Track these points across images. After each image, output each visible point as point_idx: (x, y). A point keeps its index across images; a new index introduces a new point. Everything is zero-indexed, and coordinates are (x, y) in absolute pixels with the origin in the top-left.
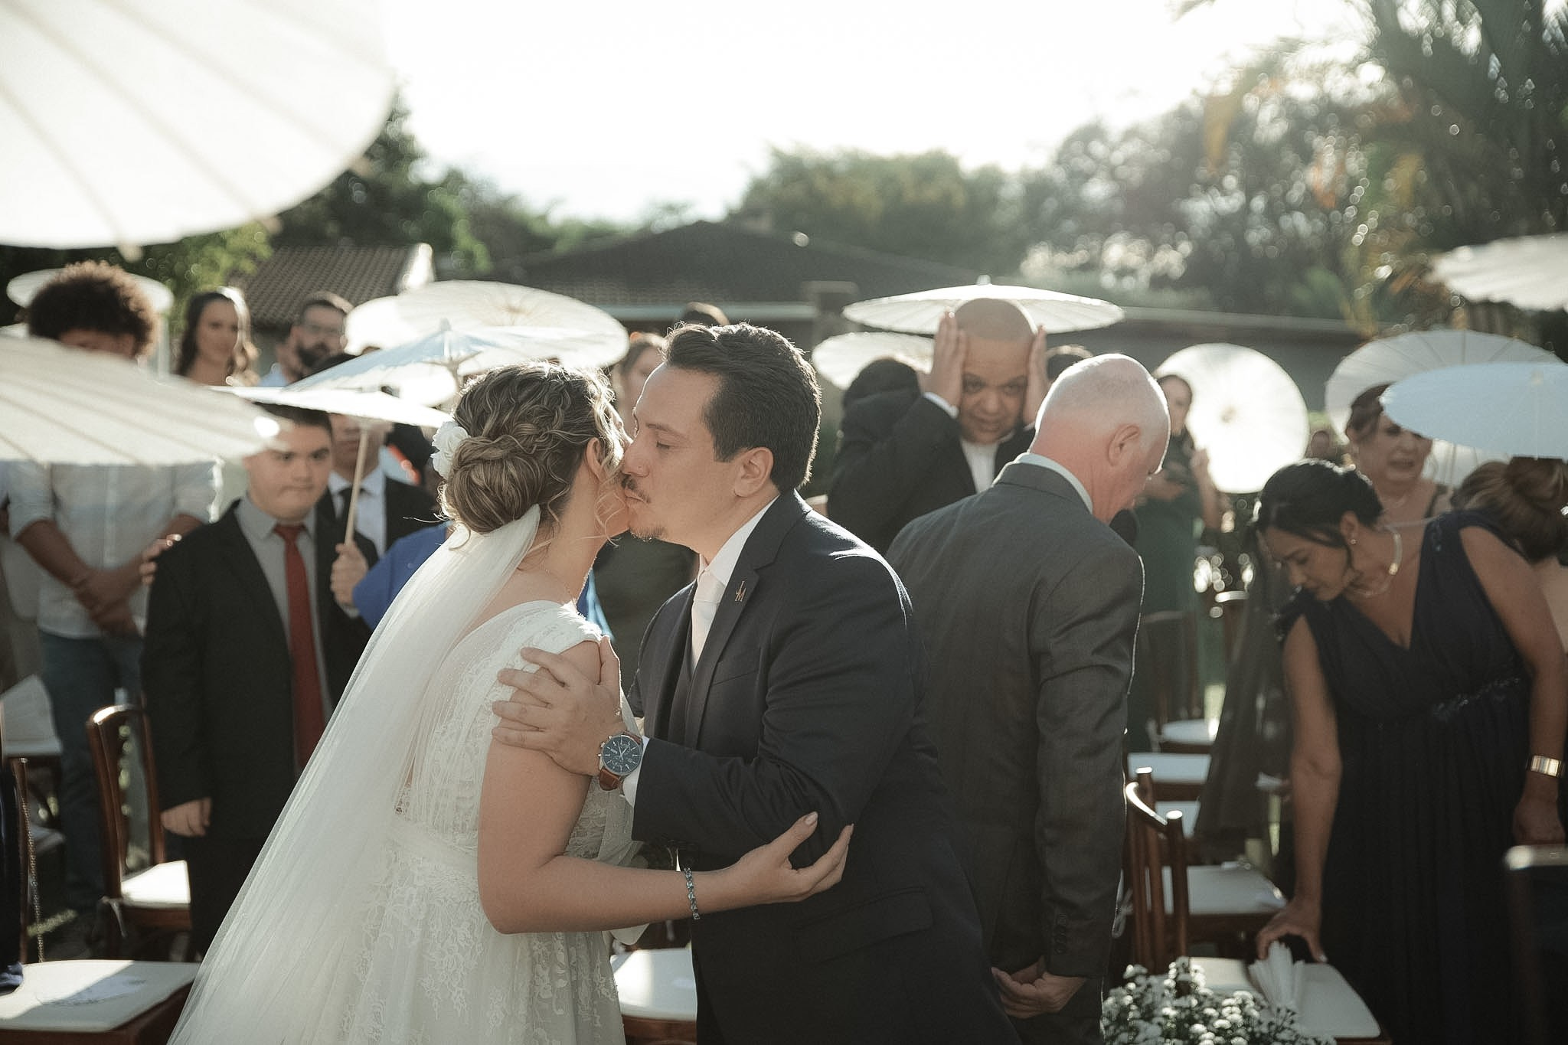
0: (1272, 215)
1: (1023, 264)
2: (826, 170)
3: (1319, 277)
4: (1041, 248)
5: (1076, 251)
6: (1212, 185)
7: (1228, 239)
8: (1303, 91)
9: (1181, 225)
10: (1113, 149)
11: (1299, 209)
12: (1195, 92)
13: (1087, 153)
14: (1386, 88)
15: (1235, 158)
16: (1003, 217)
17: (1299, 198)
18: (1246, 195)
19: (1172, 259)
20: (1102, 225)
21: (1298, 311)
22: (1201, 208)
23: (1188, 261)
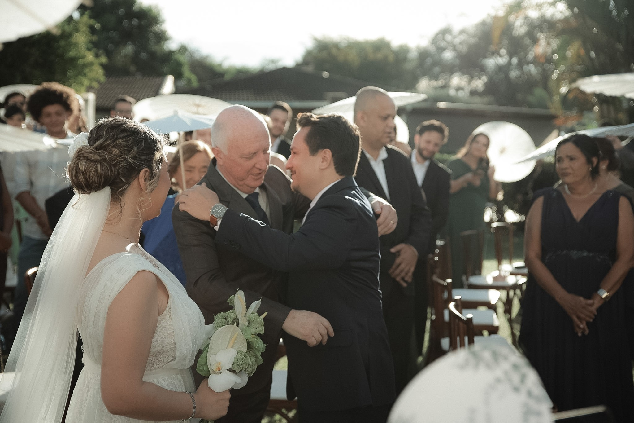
0: (520, 65)
1: (417, 85)
2: (336, 46)
3: (539, 92)
4: (425, 78)
5: (439, 80)
6: (496, 53)
7: (502, 76)
8: (534, 14)
9: (482, 69)
10: (455, 37)
11: (532, 63)
12: (488, 15)
13: (444, 39)
14: (567, 13)
15: (505, 42)
16: (409, 66)
17: (532, 59)
18: (510, 57)
19: (479, 83)
20: (450, 69)
21: (530, 105)
22: (491, 63)
23: (486, 85)
